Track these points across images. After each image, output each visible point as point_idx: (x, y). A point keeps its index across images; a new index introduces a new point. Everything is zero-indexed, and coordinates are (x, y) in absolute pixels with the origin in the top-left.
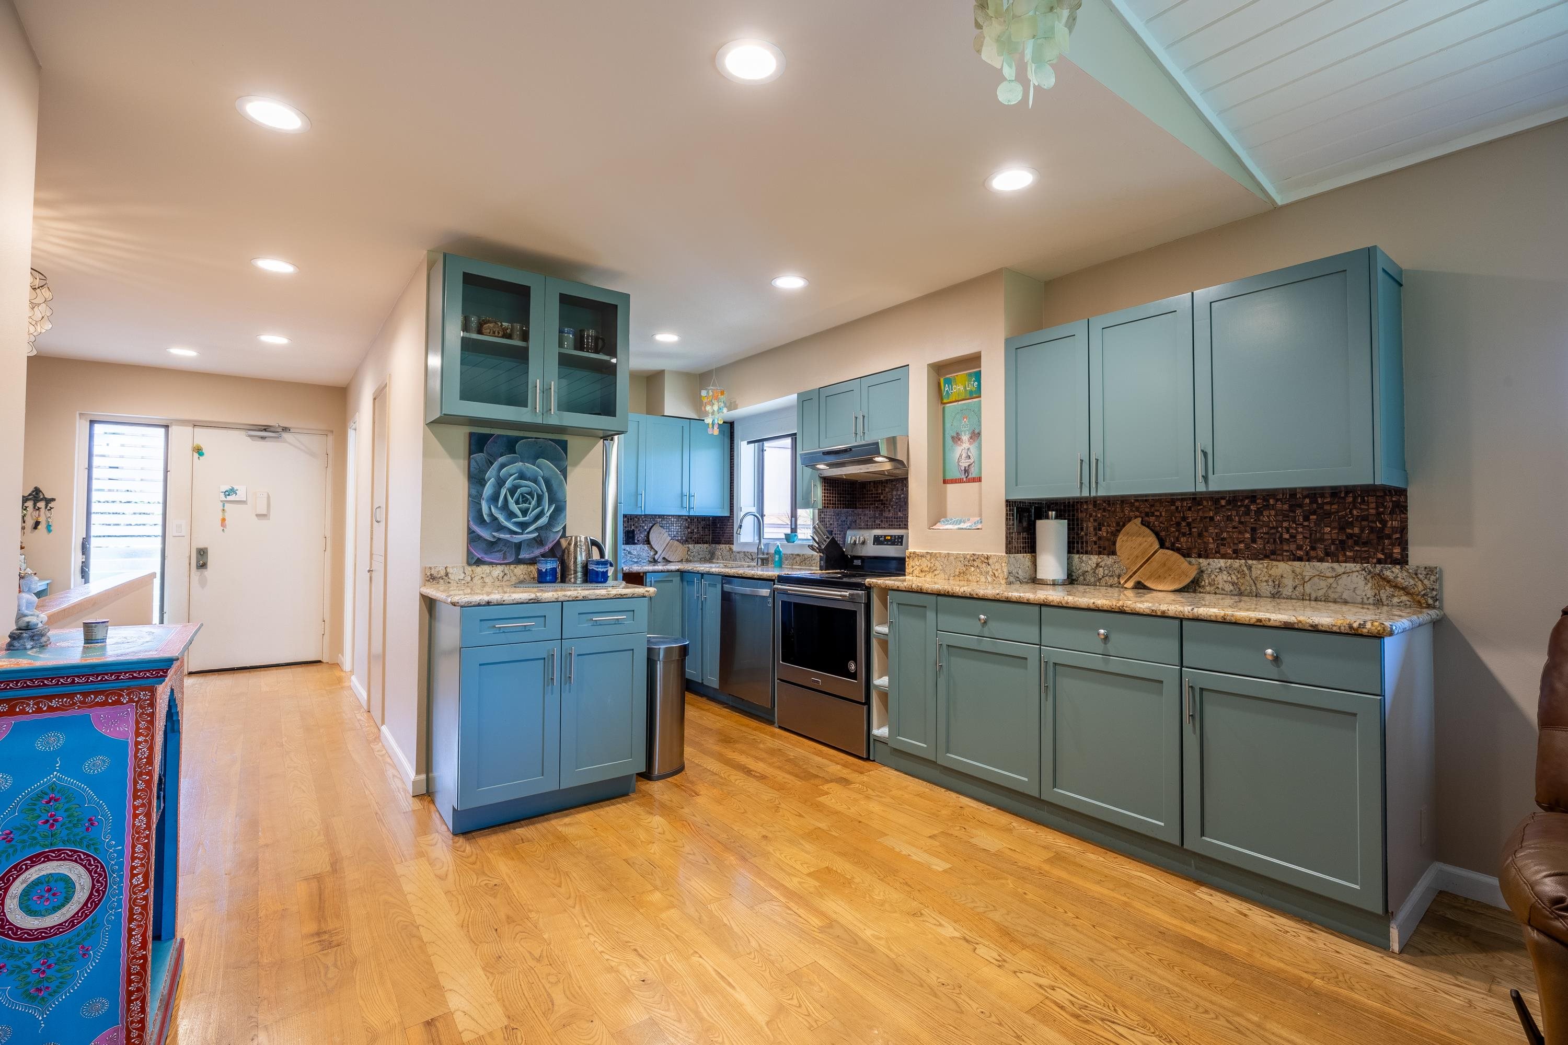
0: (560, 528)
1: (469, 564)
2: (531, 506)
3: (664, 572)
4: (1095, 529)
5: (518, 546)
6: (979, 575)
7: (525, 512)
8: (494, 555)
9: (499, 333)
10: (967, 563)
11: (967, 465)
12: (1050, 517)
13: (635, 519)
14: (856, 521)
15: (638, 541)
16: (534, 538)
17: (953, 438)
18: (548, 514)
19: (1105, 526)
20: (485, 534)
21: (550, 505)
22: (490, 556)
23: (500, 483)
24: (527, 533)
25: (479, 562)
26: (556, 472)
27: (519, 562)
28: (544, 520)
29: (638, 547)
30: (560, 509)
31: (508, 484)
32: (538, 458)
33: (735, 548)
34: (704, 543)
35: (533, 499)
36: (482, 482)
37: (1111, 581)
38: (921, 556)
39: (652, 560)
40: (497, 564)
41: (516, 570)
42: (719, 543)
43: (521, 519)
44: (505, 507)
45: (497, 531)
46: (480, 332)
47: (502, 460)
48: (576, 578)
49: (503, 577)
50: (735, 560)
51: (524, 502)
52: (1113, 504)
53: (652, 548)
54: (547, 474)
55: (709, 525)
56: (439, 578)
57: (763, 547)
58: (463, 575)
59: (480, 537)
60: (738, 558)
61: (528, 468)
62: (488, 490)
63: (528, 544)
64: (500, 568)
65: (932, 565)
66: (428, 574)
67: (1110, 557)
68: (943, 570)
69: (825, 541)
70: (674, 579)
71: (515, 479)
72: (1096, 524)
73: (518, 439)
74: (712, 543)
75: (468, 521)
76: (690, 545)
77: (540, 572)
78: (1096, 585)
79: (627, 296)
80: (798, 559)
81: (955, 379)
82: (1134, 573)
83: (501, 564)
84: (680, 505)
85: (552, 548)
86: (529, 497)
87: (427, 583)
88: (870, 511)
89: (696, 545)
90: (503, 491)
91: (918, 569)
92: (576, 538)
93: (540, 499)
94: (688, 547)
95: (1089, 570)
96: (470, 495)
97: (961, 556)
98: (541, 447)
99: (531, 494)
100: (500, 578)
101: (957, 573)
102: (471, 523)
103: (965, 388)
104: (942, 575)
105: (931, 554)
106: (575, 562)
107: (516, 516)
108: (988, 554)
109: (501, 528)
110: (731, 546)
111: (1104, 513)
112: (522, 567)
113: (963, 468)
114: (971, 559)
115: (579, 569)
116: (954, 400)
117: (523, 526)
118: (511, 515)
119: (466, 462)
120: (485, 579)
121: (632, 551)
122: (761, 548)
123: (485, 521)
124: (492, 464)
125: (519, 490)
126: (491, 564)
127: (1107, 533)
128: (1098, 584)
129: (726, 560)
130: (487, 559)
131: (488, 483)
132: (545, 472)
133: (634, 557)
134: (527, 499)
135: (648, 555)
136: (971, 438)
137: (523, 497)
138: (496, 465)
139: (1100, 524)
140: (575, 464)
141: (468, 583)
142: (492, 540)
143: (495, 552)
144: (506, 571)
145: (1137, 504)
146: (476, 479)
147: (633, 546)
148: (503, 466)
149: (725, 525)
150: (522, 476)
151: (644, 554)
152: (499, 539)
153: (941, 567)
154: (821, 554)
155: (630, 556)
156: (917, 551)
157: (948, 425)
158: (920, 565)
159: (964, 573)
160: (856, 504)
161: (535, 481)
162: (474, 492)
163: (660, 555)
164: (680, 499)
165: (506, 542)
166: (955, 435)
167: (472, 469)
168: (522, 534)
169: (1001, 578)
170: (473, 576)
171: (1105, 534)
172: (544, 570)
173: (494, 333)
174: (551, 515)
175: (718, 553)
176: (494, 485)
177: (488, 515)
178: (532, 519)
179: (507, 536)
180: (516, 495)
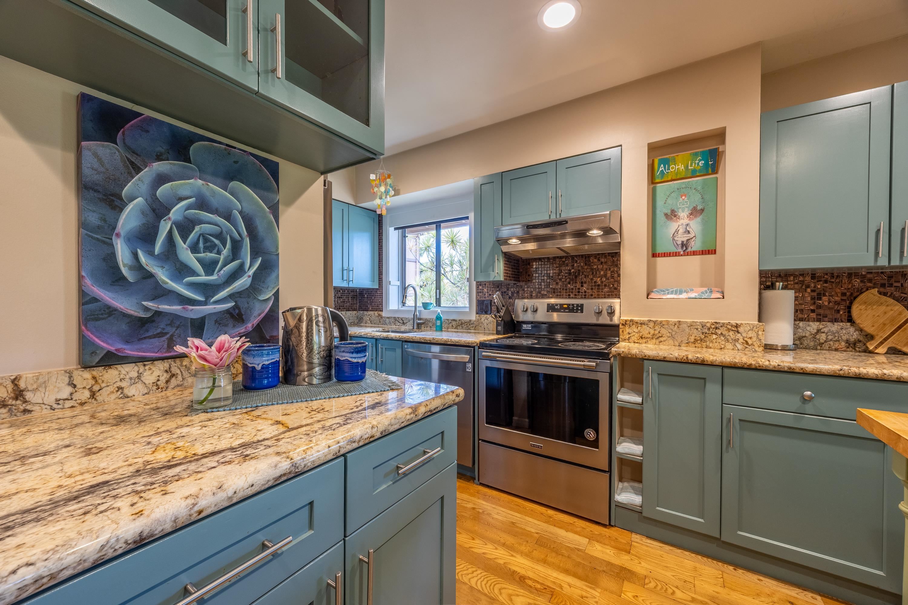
0: (270, 294)
1: (85, 366)
2: (222, 257)
4: (813, 298)
6: (723, 343)
7: (208, 266)
8: (145, 345)
10: (706, 330)
11: (685, 239)
12: (777, 288)
14: (518, 292)
16: (228, 311)
17: (666, 215)
18: (251, 273)
19: (826, 296)
20: (123, 304)
21: (253, 257)
22: (136, 347)
24: (217, 302)
25: (110, 360)
26: (263, 209)
28: (243, 282)
30: (268, 266)
31: (175, 213)
32: (232, 179)
33: (384, 314)
35: (223, 246)
37: (837, 345)
38: (641, 324)
40: (151, 359)
42: (367, 310)
43: (203, 278)
45: (154, 298)
47: (159, 166)
49: (167, 382)
50: (385, 325)
51: (210, 247)
52: (837, 276)
54: (248, 209)
58: (70, 389)
59: (111, 311)
60: (388, 323)
61: (213, 192)
62: (129, 218)
63: (216, 321)
64: (161, 366)
65: (657, 332)
67: (836, 324)
68: (672, 337)
71: (189, 207)
72: (815, 294)
73: (194, 138)
74: (359, 310)
75: (80, 278)
78: (816, 349)
80: (454, 323)
81: (674, 159)
82: (886, 339)
83: (163, 359)
85: (258, 324)
86: (217, 242)
90: (165, 227)
91: (637, 335)
93: (236, 246)
95: (807, 335)
96: (82, 224)
97: (698, 324)
98: (236, 162)
99: (220, 236)
100: (161, 383)
101: (692, 340)
102: (88, 281)
103: (687, 167)
104: (671, 342)
105: (655, 322)
106: (310, 350)
107: (194, 273)
108: (737, 322)
109: (161, 293)
110: (380, 313)
111: (825, 285)
113: (679, 243)
114: (713, 327)
115: (316, 361)
116: (670, 179)
117: (207, 289)
118: (181, 270)
119: (71, 157)
120: (126, 391)
123: (124, 278)
124: (138, 170)
125: (197, 228)
126: (143, 360)
127: (829, 302)
128: (819, 348)
129: (375, 325)
130: (129, 351)
131: (129, 208)
132: (244, 204)
134: (213, 245)
136: (691, 214)
137: (206, 240)
138: (145, 174)
139: (819, 294)
140: (292, 199)
141: (82, 404)
142: (142, 315)
143: (150, 337)
144: (175, 370)
145: (869, 276)
146: (98, 194)
148: (161, 179)
150: (202, 204)
152: (158, 313)
153: (668, 334)
156: (636, 319)
157: (660, 203)
158: (639, 332)
159: (701, 340)
160: (519, 278)
161: (228, 217)
162: (93, 219)
165: (174, 318)
166: (669, 212)
167: (86, 171)
168: (205, 303)
169: (756, 345)
170: (96, 388)
171: (826, 304)
172: (259, 368)
174: (255, 274)
175: (366, 318)
176: (143, 213)
177: (131, 268)
178: (223, 280)
179: (176, 308)
180: (192, 236)
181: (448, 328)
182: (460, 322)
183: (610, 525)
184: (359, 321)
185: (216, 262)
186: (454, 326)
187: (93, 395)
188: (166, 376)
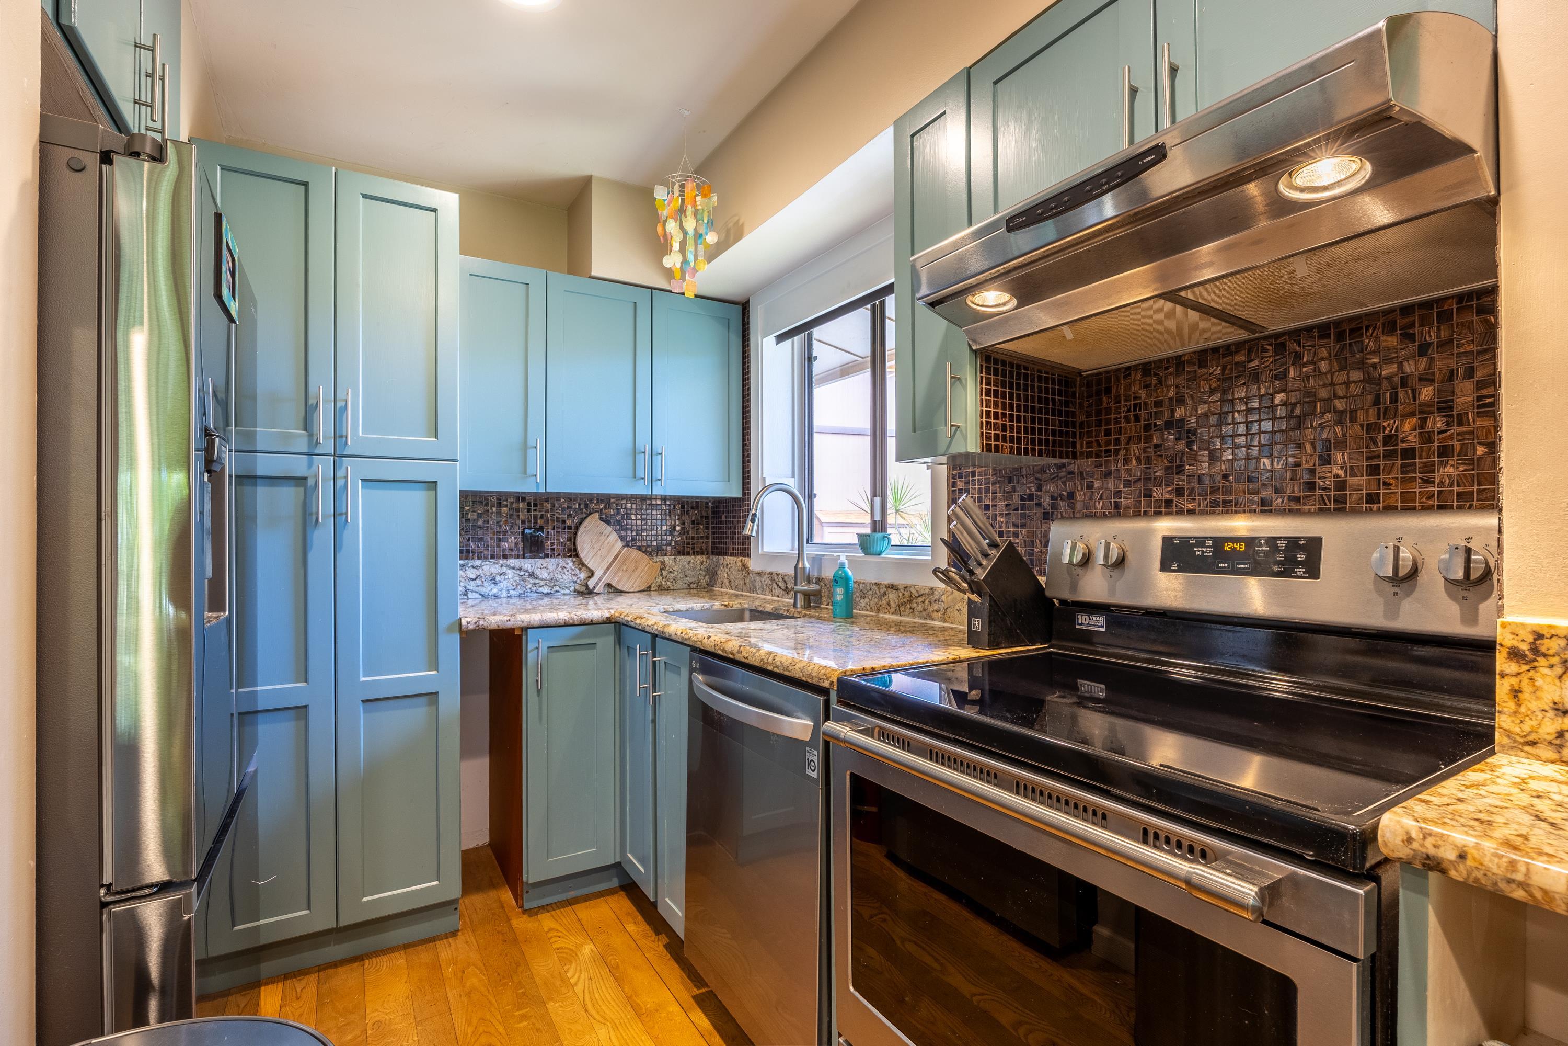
3: (573, 625)
13: (545, 504)
14: (1071, 495)
15: (553, 550)
29: (551, 563)
33: (753, 564)
34: (696, 553)
42: (728, 553)
50: (753, 590)
53: (583, 565)
55: (707, 518)
57: (807, 565)
60: (758, 585)
69: (986, 555)
70: (600, 641)
74: (712, 554)
76: (666, 558)
80: (892, 596)
84: (631, 473)
88: (1126, 461)
89: (678, 558)
94: (663, 563)
110: (746, 559)
121: (538, 572)
122: (804, 568)
129: (736, 588)
133: (542, 583)
135: (575, 579)
147: (540, 562)
149: (734, 517)
151: (566, 578)
154: (974, 597)
155: (532, 581)
160: (1074, 445)
163: (600, 580)
164: (631, 459)
175: (723, 574)
181: (878, 611)
182: (907, 594)
184: (717, 579)
186: (893, 605)
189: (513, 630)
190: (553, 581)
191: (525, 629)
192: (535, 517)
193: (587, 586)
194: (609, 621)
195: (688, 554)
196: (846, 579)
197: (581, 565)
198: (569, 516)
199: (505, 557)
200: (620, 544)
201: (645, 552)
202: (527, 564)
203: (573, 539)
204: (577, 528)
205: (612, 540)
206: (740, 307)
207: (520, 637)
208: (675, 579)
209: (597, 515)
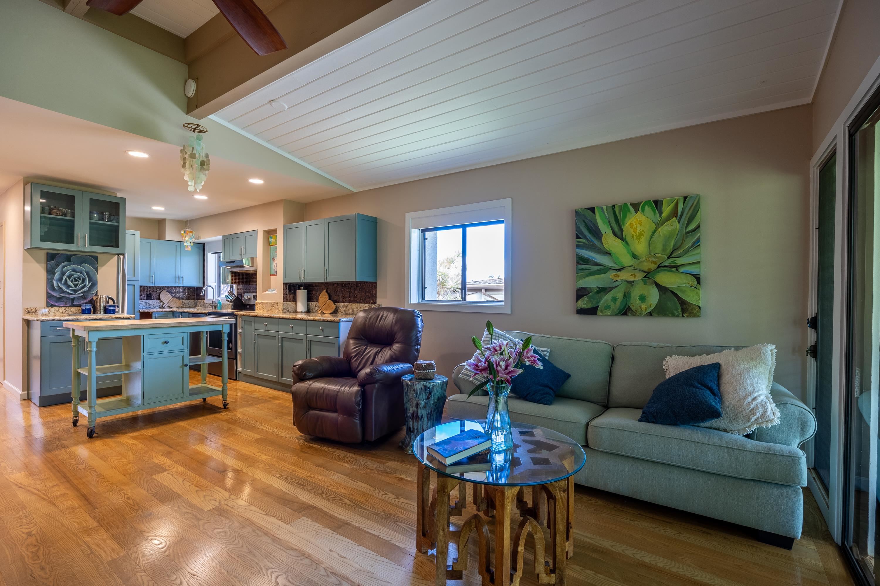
0: (94, 292)
1: (47, 306)
3: (163, 312)
5: (73, 300)
7: (76, 286)
8: (60, 303)
9: (59, 214)
15: (153, 298)
16: (81, 296)
18: (88, 286)
20: (56, 294)
21: (89, 282)
22: (58, 304)
23: (63, 273)
24: (77, 294)
25: (52, 306)
26: (93, 270)
27: (73, 306)
28: (86, 289)
29: (153, 301)
30: (94, 284)
31: (67, 274)
32: (82, 263)
33: (205, 301)
34: (191, 299)
35: (80, 280)
36: (54, 273)
39: (161, 307)
40: (62, 307)
41: (72, 309)
42: (200, 299)
43: (74, 288)
44: (66, 283)
45: (62, 293)
46: (50, 214)
47: (63, 264)
48: (100, 312)
50: (204, 306)
51: (76, 281)
53: (162, 301)
54: (87, 270)
55: (195, 291)
56: (32, 312)
57: (215, 301)
58: (45, 311)
59: (53, 296)
60: (206, 306)
61: (77, 267)
62: (57, 276)
63: (77, 299)
64: (64, 308)
66: (27, 310)
69: (233, 298)
71: (71, 272)
73: (71, 256)
74: (196, 299)
75: (47, 289)
77: (82, 310)
79: (124, 200)
81: (272, 237)
83: (64, 307)
84: (175, 282)
85: (90, 300)
86: (78, 279)
87: (26, 314)
89: (187, 300)
90: (65, 277)
91: (258, 308)
92: (101, 296)
93: (84, 280)
94: (183, 301)
96: (47, 278)
98: (84, 259)
100: (64, 312)
102: (48, 290)
104: (265, 310)
105: (263, 303)
106: (100, 306)
107: (72, 287)
108: (274, 302)
109: (64, 292)
110: (203, 301)
112: (75, 308)
113: (275, 270)
115: (102, 308)
117: (75, 291)
118: (69, 287)
119: (45, 265)
121: (150, 303)
123: (55, 289)
125: (73, 277)
126: (59, 307)
129: (201, 306)
130: (56, 304)
131: (57, 274)
133: (151, 305)
134: (77, 280)
135: (159, 304)
137: (75, 279)
138: (60, 266)
140: (102, 265)
141: (47, 314)
142: (59, 297)
144: (67, 310)
146: (50, 272)
147: (150, 301)
148: (64, 267)
149: (201, 291)
150: (74, 271)
151: (157, 304)
152: (63, 296)
153: (265, 307)
154: (232, 303)
155: (149, 305)
156: (259, 302)
157: (271, 254)
158: (260, 306)
161: (81, 273)
162: (49, 277)
163: (166, 305)
164: (175, 279)
165: (66, 298)
167: (48, 268)
168: (75, 294)
170: (50, 311)
171: (317, 295)
172: (84, 309)
173: (57, 214)
174: (90, 287)
175: (198, 304)
176: (60, 275)
177: (57, 287)
178: (80, 288)
179: (67, 295)
180: (71, 279)
183: (236, 380)
184: (196, 305)
185: (78, 284)
187: (49, 313)
188: (65, 311)
189: (150, 313)
190: (154, 305)
191: (153, 312)
192: (149, 291)
193: (163, 306)
194: (171, 311)
195: (189, 299)
196: (220, 303)
197: (161, 301)
198: (158, 290)
199: (142, 299)
200: (171, 297)
201: (178, 299)
202: (148, 301)
203: (159, 296)
204: (160, 293)
205: (169, 296)
206: (203, 245)
207: (151, 314)
208: (186, 305)
209: (165, 290)
